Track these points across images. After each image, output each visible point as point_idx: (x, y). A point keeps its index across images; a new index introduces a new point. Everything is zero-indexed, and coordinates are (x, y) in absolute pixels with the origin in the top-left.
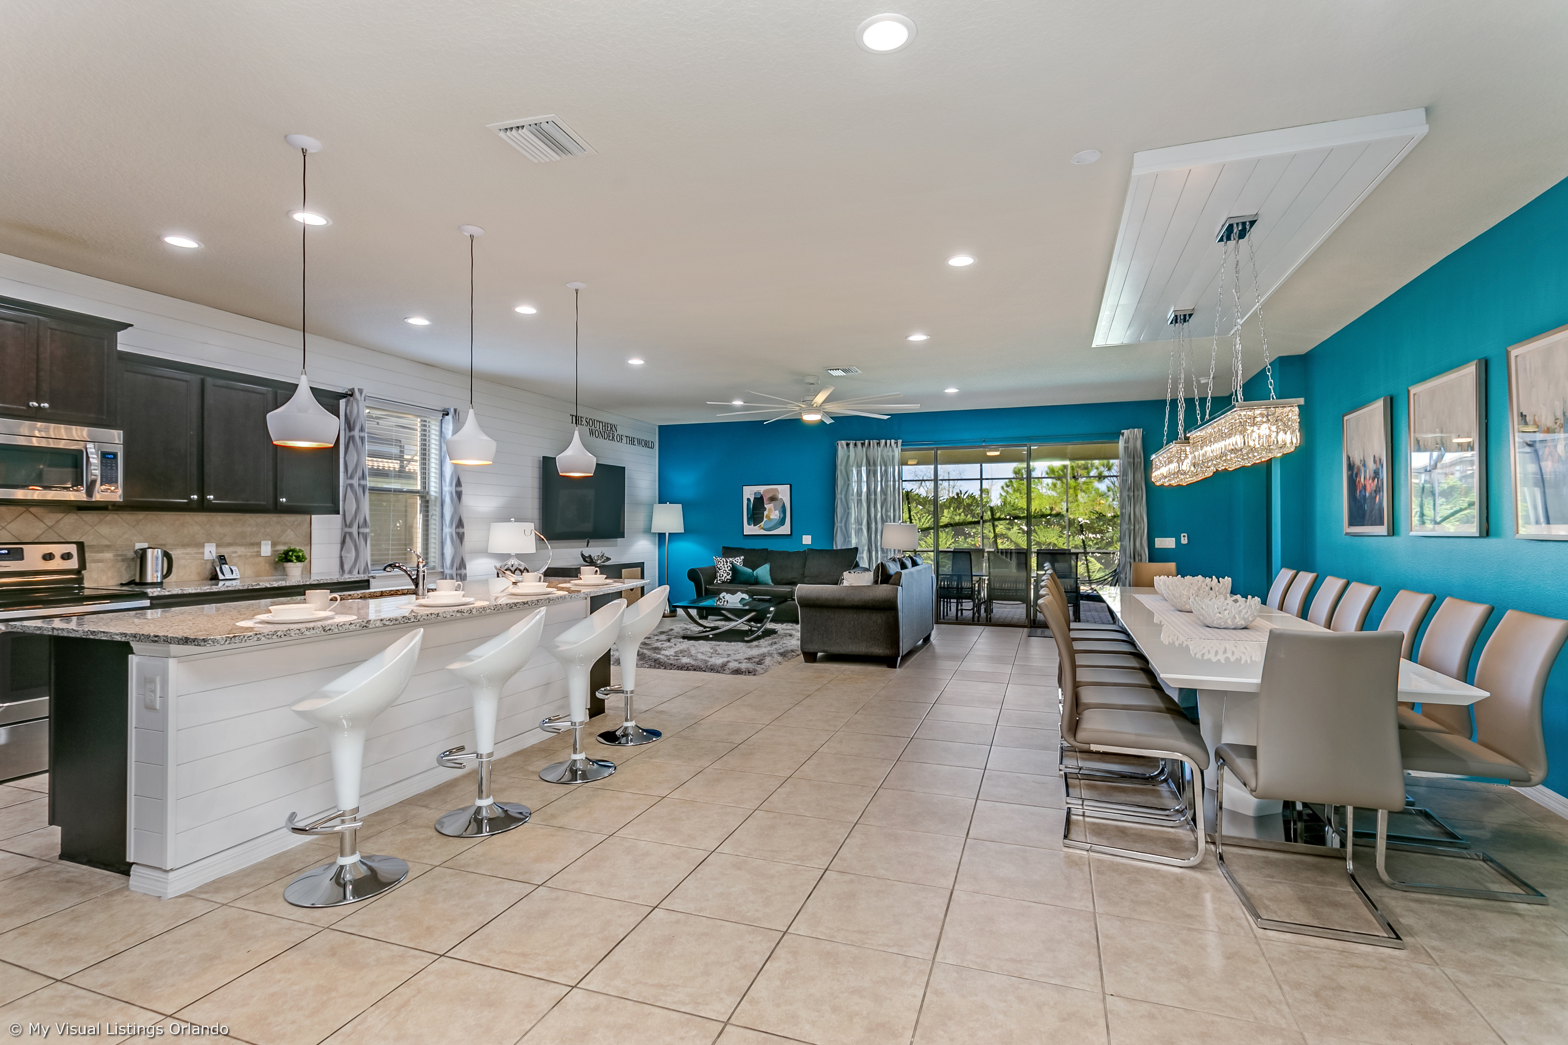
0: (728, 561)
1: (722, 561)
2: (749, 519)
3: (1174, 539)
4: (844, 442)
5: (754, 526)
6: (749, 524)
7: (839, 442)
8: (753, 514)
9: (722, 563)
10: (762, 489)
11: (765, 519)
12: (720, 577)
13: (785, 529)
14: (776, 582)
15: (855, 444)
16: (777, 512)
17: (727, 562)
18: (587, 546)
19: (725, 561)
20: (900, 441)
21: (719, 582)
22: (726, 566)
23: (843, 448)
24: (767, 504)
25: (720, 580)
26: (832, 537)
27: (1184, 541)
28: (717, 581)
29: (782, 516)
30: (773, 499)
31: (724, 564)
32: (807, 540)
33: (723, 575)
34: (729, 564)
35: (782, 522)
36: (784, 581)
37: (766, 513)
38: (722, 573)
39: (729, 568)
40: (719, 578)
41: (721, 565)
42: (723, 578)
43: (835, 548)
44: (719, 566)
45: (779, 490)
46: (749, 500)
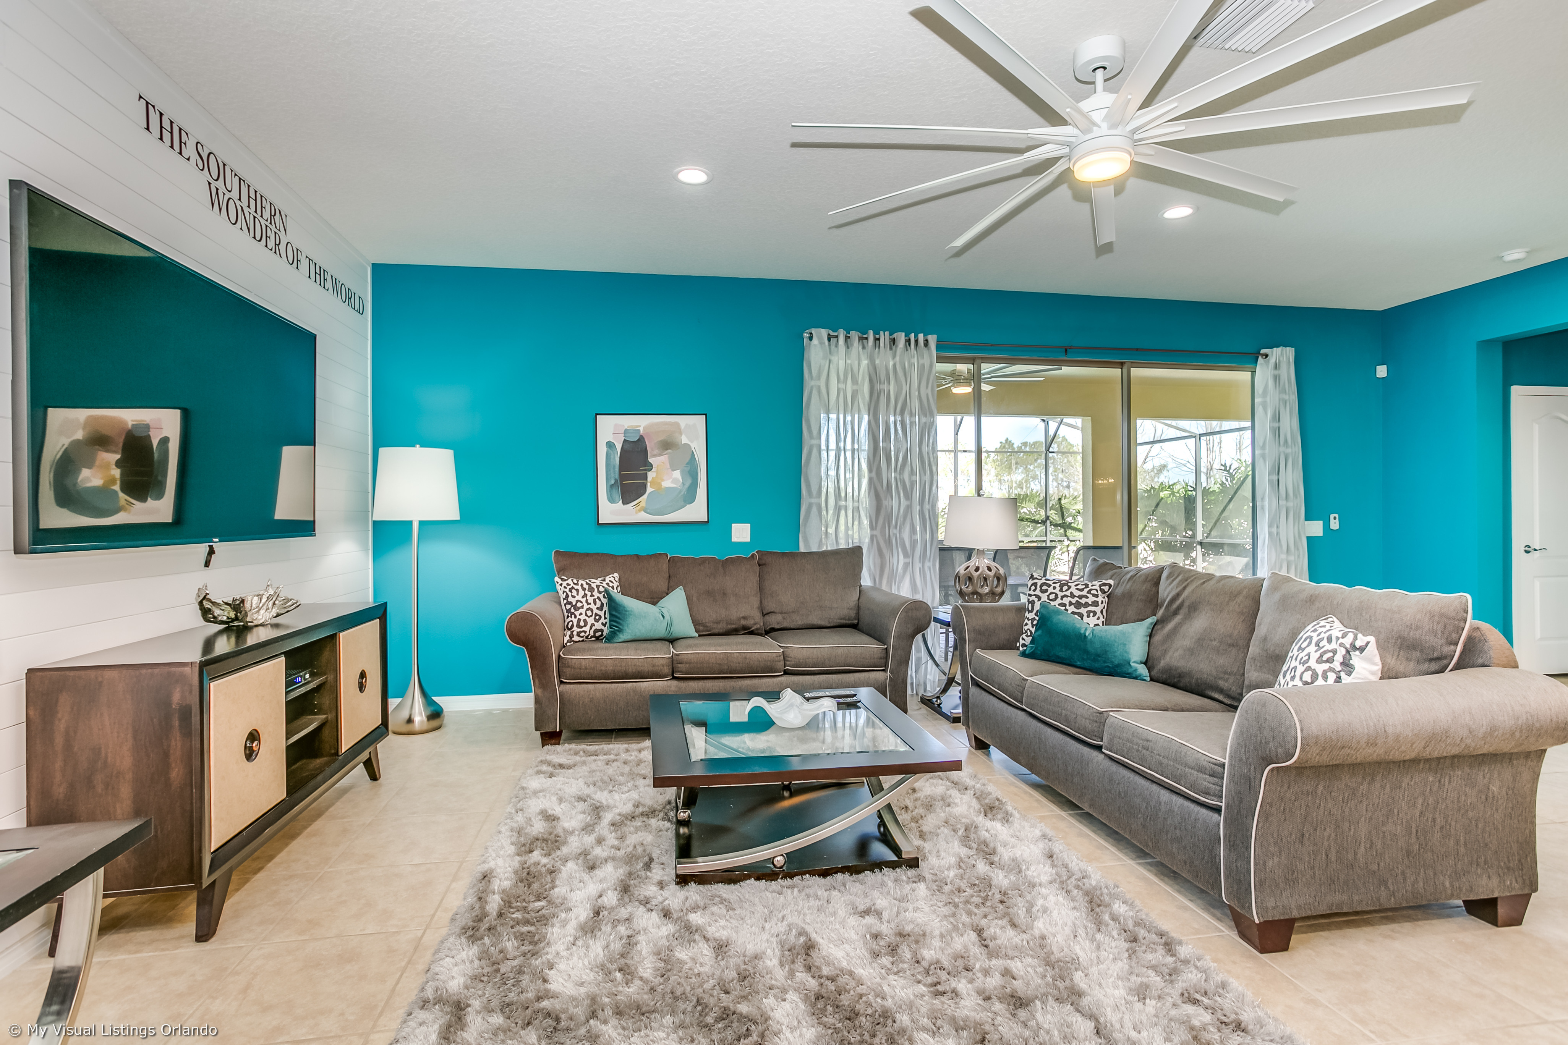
0: (594, 585)
1: (579, 587)
2: (611, 487)
3: (1321, 522)
4: (824, 332)
5: (624, 503)
6: (611, 500)
7: (814, 331)
8: (622, 477)
9: (582, 593)
10: (641, 423)
11: (649, 489)
12: (578, 626)
13: (697, 511)
14: (705, 631)
15: (847, 338)
16: (677, 474)
17: (591, 590)
18: (207, 564)
19: (586, 587)
20: (932, 339)
21: (576, 638)
22: (591, 600)
23: (822, 343)
24: (655, 456)
25: (578, 634)
26: (795, 527)
27: (1335, 525)
28: (571, 636)
29: (689, 482)
30: (667, 445)
31: (585, 595)
32: (741, 533)
33: (585, 621)
34: (596, 593)
35: (690, 496)
36: (722, 627)
37: (651, 475)
38: (583, 617)
39: (599, 604)
40: (576, 630)
41: (579, 598)
42: (587, 629)
43: (802, 549)
44: (574, 601)
45: (683, 426)
46: (610, 445)
